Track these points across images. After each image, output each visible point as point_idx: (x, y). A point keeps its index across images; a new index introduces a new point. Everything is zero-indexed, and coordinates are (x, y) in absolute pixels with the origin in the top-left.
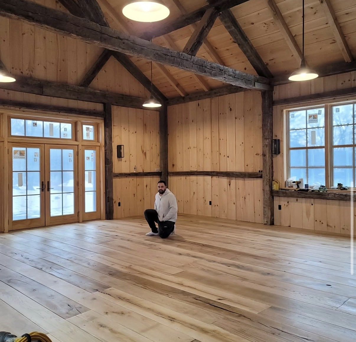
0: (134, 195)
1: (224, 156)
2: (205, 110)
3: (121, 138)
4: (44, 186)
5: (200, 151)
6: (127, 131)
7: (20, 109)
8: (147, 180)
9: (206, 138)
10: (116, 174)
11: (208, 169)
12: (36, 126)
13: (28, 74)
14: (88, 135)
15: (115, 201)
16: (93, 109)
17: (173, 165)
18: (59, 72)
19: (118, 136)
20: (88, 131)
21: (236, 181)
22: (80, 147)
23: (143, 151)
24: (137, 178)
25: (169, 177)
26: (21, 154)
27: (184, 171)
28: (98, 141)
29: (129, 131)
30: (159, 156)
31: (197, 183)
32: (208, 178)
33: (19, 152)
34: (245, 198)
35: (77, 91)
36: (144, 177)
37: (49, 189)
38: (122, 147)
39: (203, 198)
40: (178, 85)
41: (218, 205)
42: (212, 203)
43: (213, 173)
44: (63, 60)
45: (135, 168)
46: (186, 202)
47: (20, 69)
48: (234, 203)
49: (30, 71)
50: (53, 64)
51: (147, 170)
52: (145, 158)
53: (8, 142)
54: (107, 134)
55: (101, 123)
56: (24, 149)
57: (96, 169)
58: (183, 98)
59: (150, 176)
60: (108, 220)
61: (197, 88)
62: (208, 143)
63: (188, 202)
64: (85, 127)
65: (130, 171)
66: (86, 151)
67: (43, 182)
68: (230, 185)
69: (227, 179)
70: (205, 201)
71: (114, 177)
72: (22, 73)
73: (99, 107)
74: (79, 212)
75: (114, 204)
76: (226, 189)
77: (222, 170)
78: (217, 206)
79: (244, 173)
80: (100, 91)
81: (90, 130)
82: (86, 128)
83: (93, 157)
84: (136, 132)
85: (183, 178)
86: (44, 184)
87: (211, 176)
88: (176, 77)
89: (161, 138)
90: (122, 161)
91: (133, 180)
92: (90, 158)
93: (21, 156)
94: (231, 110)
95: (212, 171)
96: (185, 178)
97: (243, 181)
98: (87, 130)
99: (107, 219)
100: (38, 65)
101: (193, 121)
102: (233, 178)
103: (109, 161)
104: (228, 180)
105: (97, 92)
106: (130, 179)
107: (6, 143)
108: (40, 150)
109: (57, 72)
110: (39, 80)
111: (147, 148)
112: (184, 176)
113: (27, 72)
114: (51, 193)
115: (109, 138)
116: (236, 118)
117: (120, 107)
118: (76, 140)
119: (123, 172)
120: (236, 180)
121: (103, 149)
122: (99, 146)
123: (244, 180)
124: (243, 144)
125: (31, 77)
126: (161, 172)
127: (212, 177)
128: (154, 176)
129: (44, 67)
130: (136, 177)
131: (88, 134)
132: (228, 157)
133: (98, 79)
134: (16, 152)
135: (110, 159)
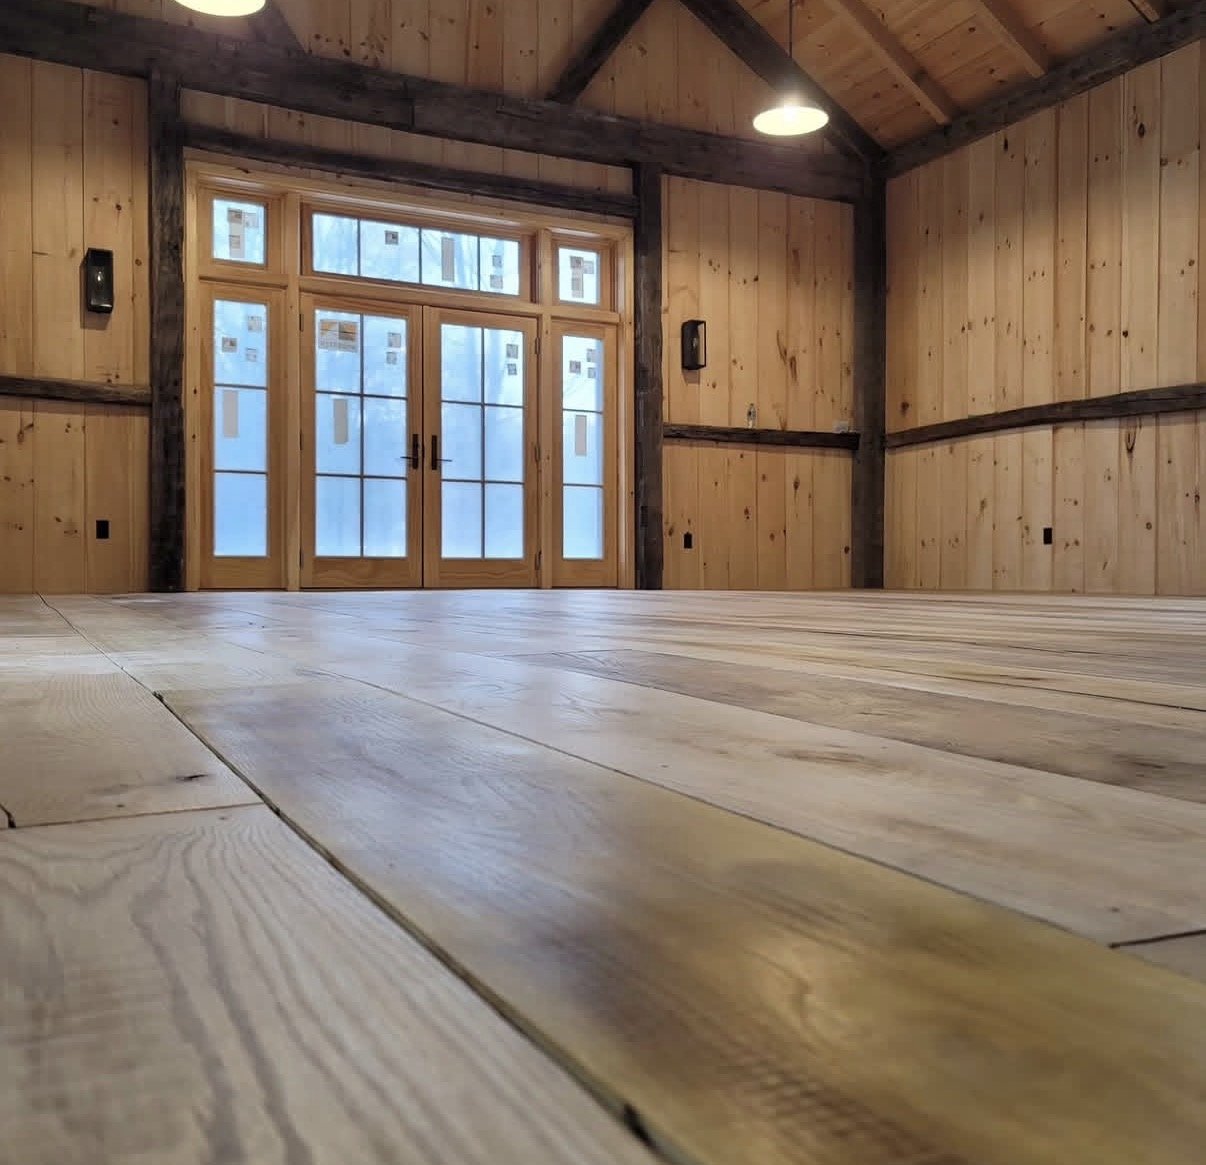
0: (747, 512)
1: (1110, 333)
2: (1031, 162)
3: (696, 299)
4: (420, 450)
5: (1008, 330)
6: (723, 271)
7: (339, 177)
8: (798, 462)
9: (1034, 273)
10: (674, 428)
11: (1041, 395)
12: (397, 243)
13: (366, 58)
14: (577, 284)
15: (670, 525)
16: (596, 187)
17: (905, 406)
18: (472, 50)
19: (684, 288)
20: (579, 271)
21: (1157, 430)
22: (546, 322)
23: (784, 353)
24: (757, 451)
25: (887, 455)
26: (346, 334)
27: (945, 421)
28: (613, 308)
29: (730, 273)
30: (849, 372)
31: (995, 463)
32: (1042, 435)
33: (337, 327)
34: (1197, 497)
35: (535, 116)
36: (788, 448)
37: (436, 463)
38: (701, 328)
39: (1020, 518)
40: (920, 75)
41: (1080, 539)
42: (1056, 537)
43: (1058, 410)
44: (489, 10)
45: (750, 413)
46: (950, 541)
47: (341, 42)
48: (1149, 526)
49: (372, 47)
50: (452, 21)
51: (799, 424)
52: (790, 376)
53: (301, 290)
54: (643, 278)
55: (624, 239)
56: (356, 318)
57: (605, 407)
58: (945, 129)
59: (810, 450)
60: (641, 588)
61: (998, 75)
62: (1041, 293)
63: (957, 540)
64: (565, 255)
65: (730, 423)
66: (566, 339)
67: (415, 437)
68: (1130, 450)
69: (1120, 427)
70: (1025, 531)
71: (666, 440)
72: (347, 53)
73: (618, 180)
74: (540, 553)
75: (666, 538)
76: (1114, 468)
77: (1101, 390)
78: (1077, 543)
79: (1194, 387)
80: (620, 117)
81: (586, 266)
82: (572, 258)
83: (592, 365)
84: (756, 279)
85: (940, 449)
86: (420, 443)
87: (1050, 427)
88: (911, 42)
89: (858, 304)
90: (699, 383)
91: (742, 456)
92: (582, 367)
93: (341, 341)
94: (1142, 131)
95: (1057, 400)
96: (948, 451)
97: (1193, 425)
98: (573, 267)
99: (639, 585)
100: (403, 26)
101: (981, 218)
102: (1146, 420)
103: (649, 374)
104: (1124, 431)
105: (609, 122)
106: (730, 453)
107: (294, 291)
108: (407, 327)
109: (467, 51)
110: (401, 76)
111: (801, 343)
112: (945, 441)
113: (364, 50)
114: (444, 476)
115: (649, 290)
116: (1163, 163)
117: (695, 180)
118: (534, 299)
119: (701, 424)
120: (1157, 424)
121: (629, 334)
122: (617, 325)
123: (1196, 421)
124: (1196, 265)
125: (376, 69)
126: (857, 436)
127: (1055, 430)
128: (828, 451)
129: (422, 33)
130: (754, 446)
131: (578, 280)
132: (1126, 334)
133: (613, 79)
134: (326, 326)
135: (651, 369)
